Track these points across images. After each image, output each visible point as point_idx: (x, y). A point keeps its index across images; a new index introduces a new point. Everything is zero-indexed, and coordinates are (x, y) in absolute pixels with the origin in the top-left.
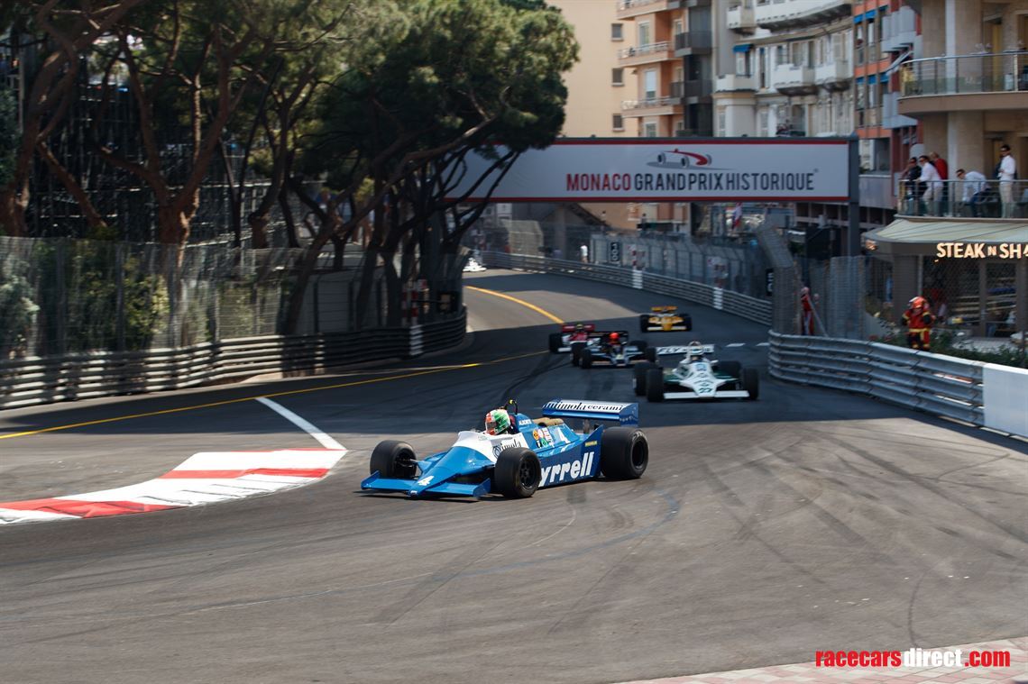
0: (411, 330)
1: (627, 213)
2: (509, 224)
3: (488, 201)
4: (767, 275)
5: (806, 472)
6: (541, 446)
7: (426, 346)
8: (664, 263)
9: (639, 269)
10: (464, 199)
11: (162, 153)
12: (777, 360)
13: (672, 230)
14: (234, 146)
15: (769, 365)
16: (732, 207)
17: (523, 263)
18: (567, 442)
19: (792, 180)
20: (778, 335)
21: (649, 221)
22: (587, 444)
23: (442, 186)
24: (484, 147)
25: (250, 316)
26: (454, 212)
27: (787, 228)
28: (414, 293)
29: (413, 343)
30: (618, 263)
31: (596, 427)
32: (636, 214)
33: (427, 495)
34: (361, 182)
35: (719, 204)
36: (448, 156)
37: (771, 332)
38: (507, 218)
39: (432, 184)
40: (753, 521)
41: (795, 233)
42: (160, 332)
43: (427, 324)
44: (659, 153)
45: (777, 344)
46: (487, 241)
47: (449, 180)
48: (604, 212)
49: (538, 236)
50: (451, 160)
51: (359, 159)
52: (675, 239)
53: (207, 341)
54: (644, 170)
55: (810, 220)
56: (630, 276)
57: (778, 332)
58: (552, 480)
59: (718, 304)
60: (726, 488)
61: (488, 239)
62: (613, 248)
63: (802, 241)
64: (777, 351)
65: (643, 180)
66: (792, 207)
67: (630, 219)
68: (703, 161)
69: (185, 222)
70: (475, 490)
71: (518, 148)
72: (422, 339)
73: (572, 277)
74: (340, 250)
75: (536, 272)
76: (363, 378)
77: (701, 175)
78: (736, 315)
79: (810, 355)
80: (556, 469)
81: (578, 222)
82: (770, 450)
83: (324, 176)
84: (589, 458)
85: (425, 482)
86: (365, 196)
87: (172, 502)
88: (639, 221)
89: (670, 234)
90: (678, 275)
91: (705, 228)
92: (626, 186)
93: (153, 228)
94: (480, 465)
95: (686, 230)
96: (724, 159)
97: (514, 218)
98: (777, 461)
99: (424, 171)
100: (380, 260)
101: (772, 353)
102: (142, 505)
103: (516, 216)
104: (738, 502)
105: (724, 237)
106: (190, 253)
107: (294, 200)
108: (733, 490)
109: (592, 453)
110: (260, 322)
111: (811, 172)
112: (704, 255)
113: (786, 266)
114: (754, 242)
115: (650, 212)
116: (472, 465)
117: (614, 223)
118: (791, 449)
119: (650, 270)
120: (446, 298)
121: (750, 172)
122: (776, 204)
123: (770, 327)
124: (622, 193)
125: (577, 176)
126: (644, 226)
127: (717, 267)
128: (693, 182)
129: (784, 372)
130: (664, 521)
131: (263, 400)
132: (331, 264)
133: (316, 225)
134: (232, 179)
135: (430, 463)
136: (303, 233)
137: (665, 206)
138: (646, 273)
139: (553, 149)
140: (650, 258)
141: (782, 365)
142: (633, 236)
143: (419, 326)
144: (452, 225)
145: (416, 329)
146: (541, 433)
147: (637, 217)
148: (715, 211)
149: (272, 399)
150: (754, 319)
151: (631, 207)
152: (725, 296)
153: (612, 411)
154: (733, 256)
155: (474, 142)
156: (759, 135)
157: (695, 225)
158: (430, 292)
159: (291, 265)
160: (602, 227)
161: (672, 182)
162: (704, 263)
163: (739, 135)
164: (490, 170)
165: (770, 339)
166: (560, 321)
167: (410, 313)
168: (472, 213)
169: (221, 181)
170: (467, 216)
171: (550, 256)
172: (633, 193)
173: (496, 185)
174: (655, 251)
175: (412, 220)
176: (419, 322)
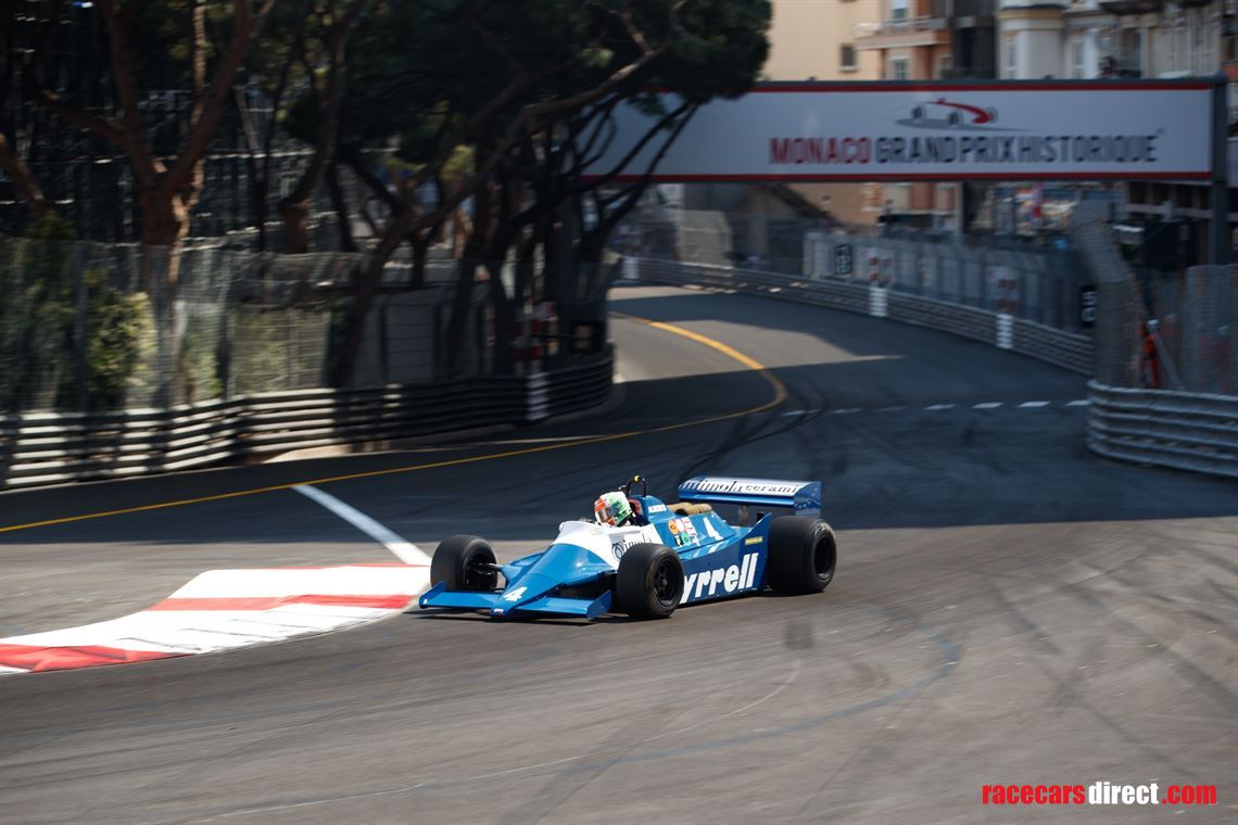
0: (528, 381)
1: (862, 199)
2: (678, 216)
3: (649, 180)
4: (1083, 295)
5: (1155, 602)
6: (682, 543)
7: (555, 406)
8: (920, 277)
9: (881, 285)
10: (611, 178)
11: (143, 104)
12: (1102, 426)
13: (930, 225)
14: (255, 93)
15: (1087, 435)
16: (1028, 189)
17: (698, 277)
18: (718, 538)
19: (1121, 146)
20: (1103, 388)
21: (896, 212)
22: (748, 542)
23: (578, 158)
24: (642, 95)
25: (282, 358)
26: (596, 197)
27: (1111, 222)
28: (534, 323)
29: (533, 402)
30: (847, 276)
31: (760, 516)
32: (876, 201)
33: (516, 615)
34: (449, 153)
35: (1004, 185)
36: (587, 110)
38: (678, 207)
39: (561, 154)
40: (1077, 677)
41: (1126, 229)
42: (142, 384)
43: (555, 371)
44: (915, 107)
45: (1103, 402)
46: (645, 243)
47: (589, 147)
48: (827, 198)
49: (722, 235)
50: (592, 116)
51: (449, 113)
52: (936, 239)
53: (217, 396)
54: (893, 131)
55: (1148, 209)
56: (866, 296)
57: (1101, 383)
58: (698, 594)
59: (1005, 341)
60: (1031, 627)
61: (646, 237)
62: (840, 253)
63: (1134, 242)
64: (1102, 413)
65: (890, 147)
66: (1121, 191)
67: (868, 209)
68: (983, 117)
69: (180, 212)
70: (589, 609)
71: (696, 97)
72: (546, 394)
73: (777, 298)
74: (419, 256)
75: (720, 290)
76: (457, 455)
77: (980, 139)
78: (1035, 359)
79: (1156, 419)
80: (704, 577)
81: (784, 213)
82: (1096, 567)
83: (394, 143)
84: (751, 561)
85: (514, 596)
86: (457, 172)
87: (172, 647)
88: (880, 211)
89: (929, 232)
90: (943, 296)
91: (984, 221)
92: (864, 157)
93: (128, 221)
94: (593, 571)
95: (954, 225)
96: (1014, 114)
97: (687, 208)
98: (1108, 585)
99: (550, 133)
100: (481, 272)
101: (1096, 417)
102: (122, 651)
103: (690, 203)
104: (1052, 649)
105: (1014, 237)
106: (189, 259)
107: (348, 178)
108: (1043, 629)
109: (755, 555)
110: (297, 368)
111: (1151, 134)
112: (984, 264)
113: (1115, 281)
114: (1061, 244)
115: (898, 198)
116: (581, 571)
117: (842, 215)
118: (1130, 565)
119: (898, 287)
120: (584, 331)
121: (1058, 134)
122: (1094, 183)
123: (1091, 377)
124: (856, 168)
125: (786, 141)
126: (889, 219)
127: (1003, 283)
128: (968, 151)
129: (1114, 447)
130: (937, 678)
131: (305, 489)
132: (406, 278)
133: (381, 217)
134: (254, 144)
135: (520, 568)
136: (361, 230)
137: (921, 187)
138: (892, 292)
139: (752, 99)
140: (898, 269)
141: (1113, 435)
142: (874, 235)
143: (544, 375)
144: (591, 218)
145: (538, 380)
146: (682, 526)
147: (876, 205)
148: (1000, 193)
149: (321, 487)
150: (1061, 364)
151: (869, 189)
152: (1016, 326)
153: (781, 493)
154: (1028, 265)
155: (628, 89)
156: (1068, 75)
157: (969, 217)
158: (560, 323)
159: (344, 279)
160: (823, 221)
161: (934, 150)
162: (983, 276)
163: (1038, 76)
164: (652, 133)
165: (1090, 394)
166: (755, 365)
167: (529, 355)
168: (624, 199)
169: (234, 147)
170: (615, 205)
171: (742, 267)
172: (873, 167)
173: (660, 155)
174: (904, 259)
175: (530, 210)
176: (543, 369)
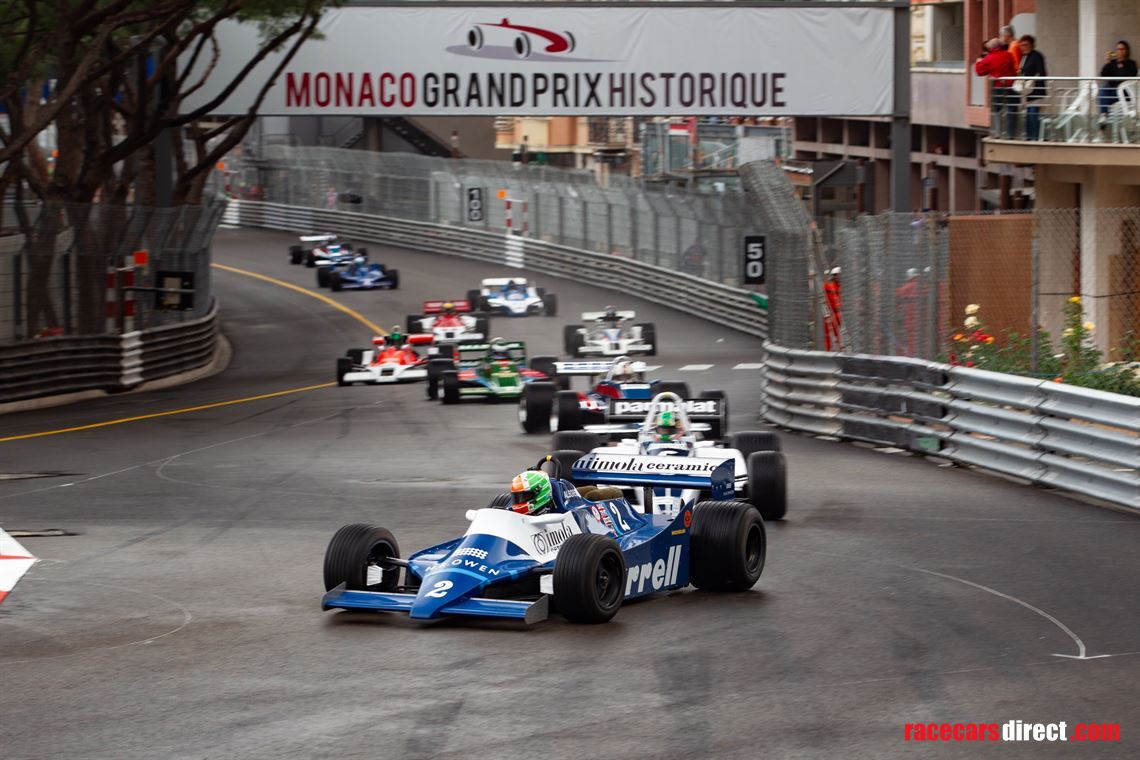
0: (121, 340)
3: (252, 119)
4: (746, 248)
7: (148, 370)
8: (564, 224)
9: (517, 233)
13: (574, 164)
29: (126, 364)
30: (481, 223)
37: (768, 345)
38: (281, 142)
43: (146, 331)
45: (782, 366)
48: (455, 134)
52: (580, 180)
54: (443, 65)
56: (501, 244)
57: (780, 344)
62: (472, 197)
65: (441, 86)
72: (141, 356)
77: (557, 76)
84: (675, 553)
88: (515, 148)
90: (587, 244)
92: (408, 99)
97: (293, 143)
109: (679, 547)
120: (174, 284)
125: (306, 77)
126: (526, 157)
128: (543, 91)
138: (529, 240)
141: (789, 402)
143: (137, 333)
145: (131, 339)
164: (263, 53)
165: (765, 357)
167: (121, 310)
175: (124, 144)
176: (138, 327)
